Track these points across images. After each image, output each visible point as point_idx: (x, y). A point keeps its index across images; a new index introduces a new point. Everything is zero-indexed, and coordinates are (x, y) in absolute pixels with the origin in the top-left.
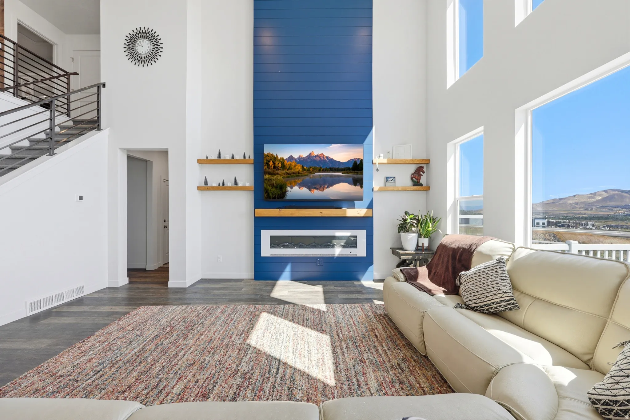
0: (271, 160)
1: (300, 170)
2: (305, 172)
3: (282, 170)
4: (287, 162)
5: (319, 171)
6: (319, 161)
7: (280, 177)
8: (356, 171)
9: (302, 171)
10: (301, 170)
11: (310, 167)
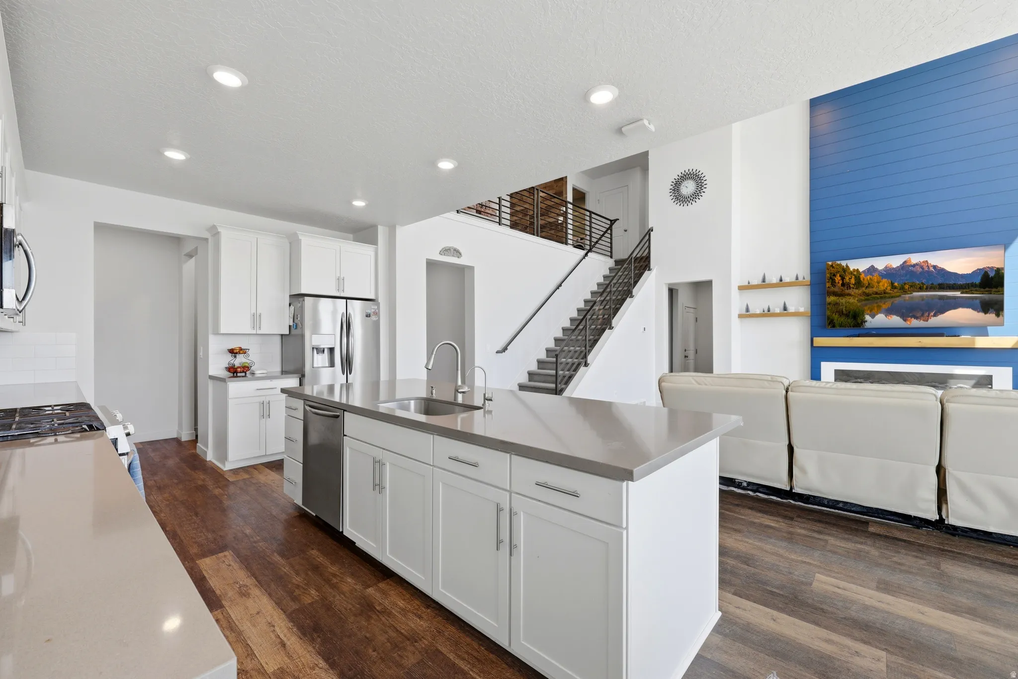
0: (836, 273)
1: (886, 289)
2: (895, 290)
3: (856, 289)
4: (866, 275)
5: (921, 289)
6: (920, 273)
7: (852, 300)
8: (987, 289)
9: (890, 290)
10: (889, 288)
11: (905, 284)
